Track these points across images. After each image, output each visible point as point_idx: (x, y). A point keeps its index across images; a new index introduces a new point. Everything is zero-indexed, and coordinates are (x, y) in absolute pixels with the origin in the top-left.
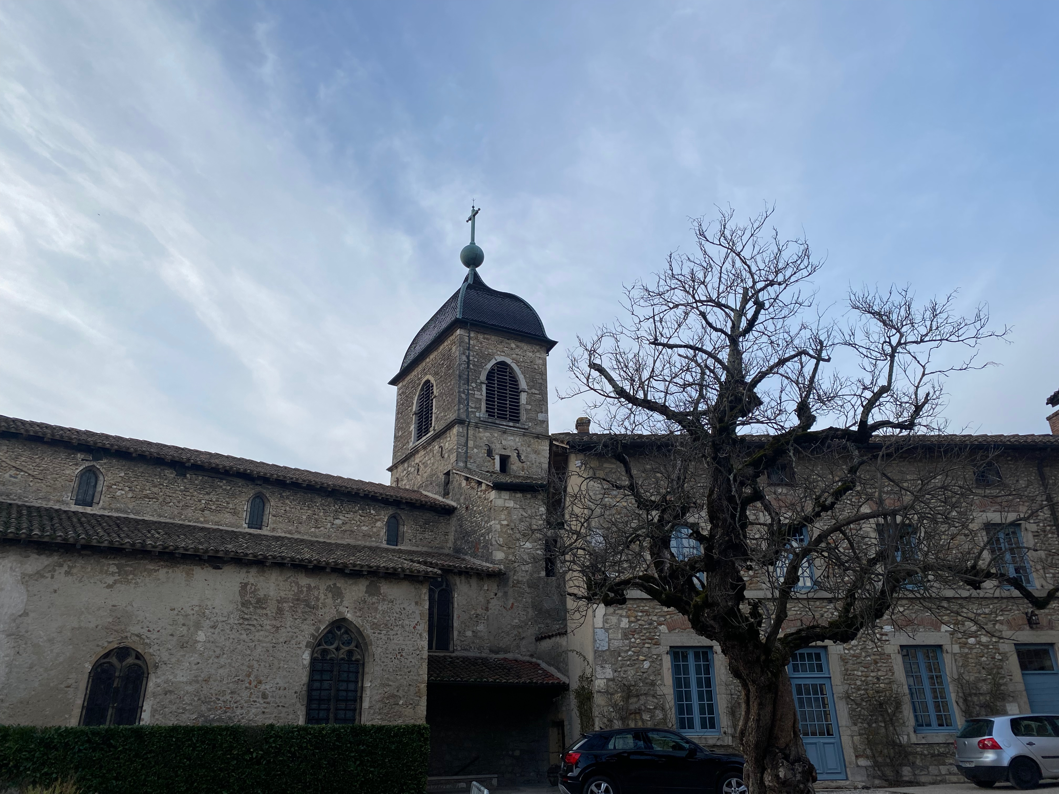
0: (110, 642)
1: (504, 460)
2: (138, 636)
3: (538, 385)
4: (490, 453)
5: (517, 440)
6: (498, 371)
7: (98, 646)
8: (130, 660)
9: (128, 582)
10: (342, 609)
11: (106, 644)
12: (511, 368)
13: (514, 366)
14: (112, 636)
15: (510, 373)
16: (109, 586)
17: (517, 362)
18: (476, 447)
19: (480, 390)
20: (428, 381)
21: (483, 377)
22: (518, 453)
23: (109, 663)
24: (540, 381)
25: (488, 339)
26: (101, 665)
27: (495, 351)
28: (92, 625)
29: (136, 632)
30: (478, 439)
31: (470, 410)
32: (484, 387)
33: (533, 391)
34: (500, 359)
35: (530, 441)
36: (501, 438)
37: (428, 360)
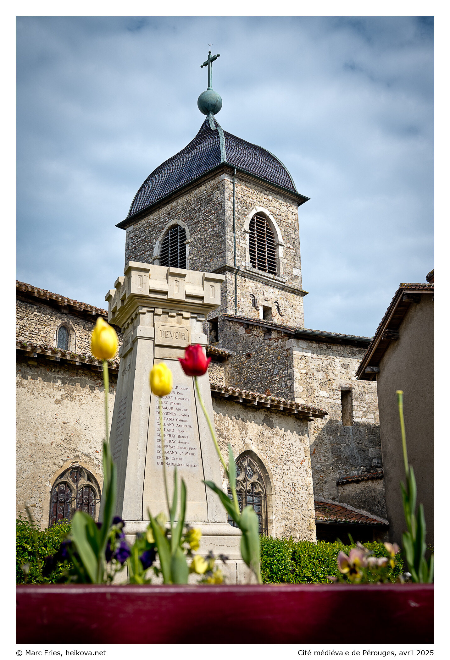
0: (64, 461)
1: (267, 311)
2: (88, 456)
3: (292, 240)
4: (254, 303)
5: (277, 293)
6: (257, 221)
7: (55, 464)
8: (83, 481)
9: (73, 398)
10: (248, 441)
11: (61, 463)
12: (269, 220)
13: (271, 217)
14: (66, 455)
15: (267, 225)
16: (58, 402)
17: (274, 215)
18: (243, 296)
19: (244, 239)
20: (175, 226)
21: (246, 226)
22: (278, 306)
23: (65, 483)
24: (294, 236)
25: (248, 187)
26: (58, 485)
27: (255, 201)
28: (48, 442)
29: (86, 452)
30: (244, 288)
31: (237, 258)
32: (247, 236)
33: (288, 245)
34: (260, 209)
35: (287, 296)
36: (264, 290)
37: (174, 204)
